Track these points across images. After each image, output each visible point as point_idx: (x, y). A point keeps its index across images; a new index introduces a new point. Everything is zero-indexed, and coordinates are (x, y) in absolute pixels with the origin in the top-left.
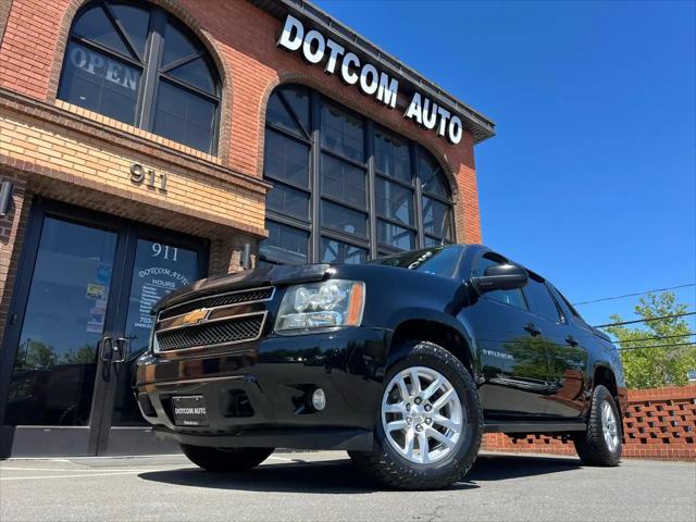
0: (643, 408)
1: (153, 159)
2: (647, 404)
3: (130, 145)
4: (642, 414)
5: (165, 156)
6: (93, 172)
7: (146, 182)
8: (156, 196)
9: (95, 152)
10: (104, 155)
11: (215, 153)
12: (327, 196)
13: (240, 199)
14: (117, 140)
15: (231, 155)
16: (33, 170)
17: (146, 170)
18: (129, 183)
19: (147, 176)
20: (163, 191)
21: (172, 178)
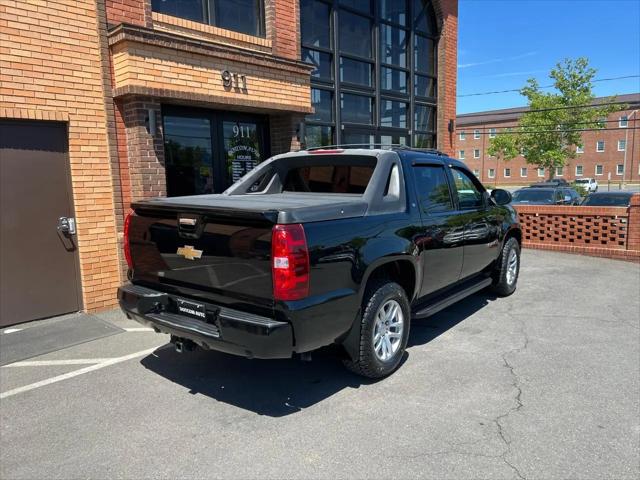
0: (561, 219)
1: (234, 62)
2: (564, 216)
3: (219, 55)
4: (560, 222)
5: (243, 59)
6: (199, 85)
7: (233, 85)
8: (241, 96)
11: (263, 35)
14: (210, 53)
16: (165, 95)
17: (232, 74)
18: (223, 88)
19: (233, 79)
20: (245, 90)
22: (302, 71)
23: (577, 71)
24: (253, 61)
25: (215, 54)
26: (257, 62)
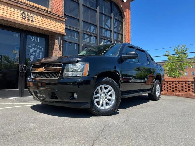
0: (169, 83)
1: (28, 10)
3: (20, 6)
5: (32, 9)
6: (10, 15)
7: (27, 18)
8: (30, 23)
9: (10, 9)
10: (12, 9)
11: (48, 7)
12: (84, 20)
13: (57, 23)
14: (16, 4)
15: (53, 8)
17: (27, 14)
18: (22, 19)
19: (27, 16)
20: (32, 21)
21: (35, 16)
22: (60, 19)
23: (182, 49)
24: (37, 11)
25: (18, 5)
26: (39, 12)
